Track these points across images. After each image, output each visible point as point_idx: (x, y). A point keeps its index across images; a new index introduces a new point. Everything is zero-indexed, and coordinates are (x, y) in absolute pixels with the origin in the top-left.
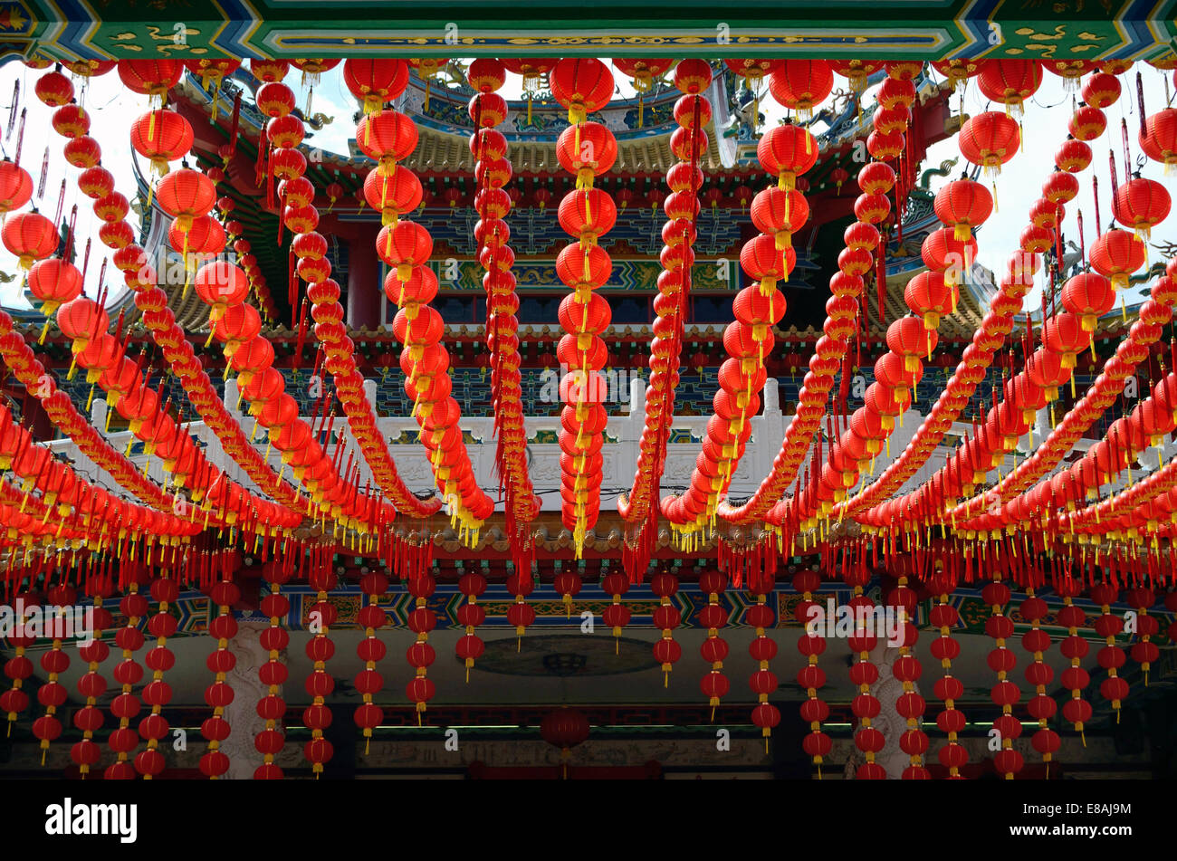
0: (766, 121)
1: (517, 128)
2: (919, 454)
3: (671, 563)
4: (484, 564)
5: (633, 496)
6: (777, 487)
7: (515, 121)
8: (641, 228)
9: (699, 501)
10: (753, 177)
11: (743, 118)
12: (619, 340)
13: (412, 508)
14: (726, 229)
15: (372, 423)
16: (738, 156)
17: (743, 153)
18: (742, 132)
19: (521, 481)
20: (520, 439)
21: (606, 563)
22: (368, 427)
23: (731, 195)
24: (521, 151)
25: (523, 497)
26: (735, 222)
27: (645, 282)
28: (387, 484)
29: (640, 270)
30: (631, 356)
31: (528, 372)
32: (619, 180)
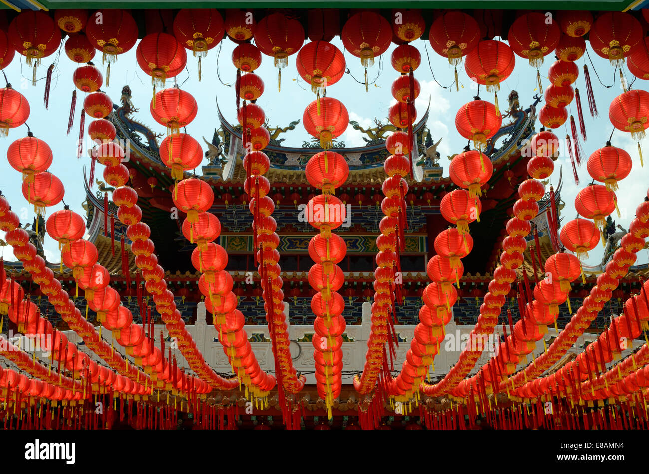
0: (441, 157)
1: (300, 163)
2: (558, 352)
3: (387, 418)
4: (270, 418)
5: (364, 377)
6: (461, 373)
7: (299, 159)
8: (369, 217)
9: (407, 381)
10: (434, 187)
11: (427, 155)
12: (356, 281)
13: (219, 384)
14: (418, 217)
15: (182, 328)
16: (424, 176)
17: (427, 175)
18: (427, 163)
19: (287, 368)
20: (285, 340)
21: (346, 418)
22: (180, 331)
23: (421, 197)
24: (302, 175)
25: (290, 379)
26: (423, 214)
27: (372, 248)
28: (198, 369)
29: (368, 241)
30: (363, 290)
31: (302, 299)
32: (357, 189)
